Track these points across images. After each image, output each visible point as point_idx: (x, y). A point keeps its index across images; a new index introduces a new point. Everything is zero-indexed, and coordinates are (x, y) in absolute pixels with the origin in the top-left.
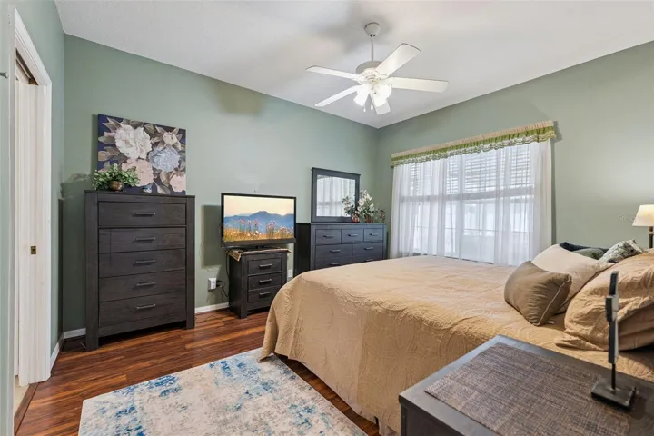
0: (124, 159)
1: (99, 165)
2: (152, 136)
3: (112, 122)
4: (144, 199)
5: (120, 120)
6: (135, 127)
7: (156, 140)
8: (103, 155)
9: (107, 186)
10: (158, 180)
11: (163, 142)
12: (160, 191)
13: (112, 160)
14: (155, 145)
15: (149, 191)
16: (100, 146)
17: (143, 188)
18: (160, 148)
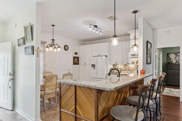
0: (171, 59)
1: (167, 60)
2: (175, 55)
3: (169, 54)
4: (174, 65)
5: (170, 53)
6: (173, 54)
7: (176, 55)
8: (168, 59)
9: (168, 64)
10: (177, 62)
11: (178, 55)
12: (177, 63)
13: (169, 59)
14: (176, 56)
15: (174, 64)
16: (168, 58)
17: (174, 63)
18: (177, 56)
